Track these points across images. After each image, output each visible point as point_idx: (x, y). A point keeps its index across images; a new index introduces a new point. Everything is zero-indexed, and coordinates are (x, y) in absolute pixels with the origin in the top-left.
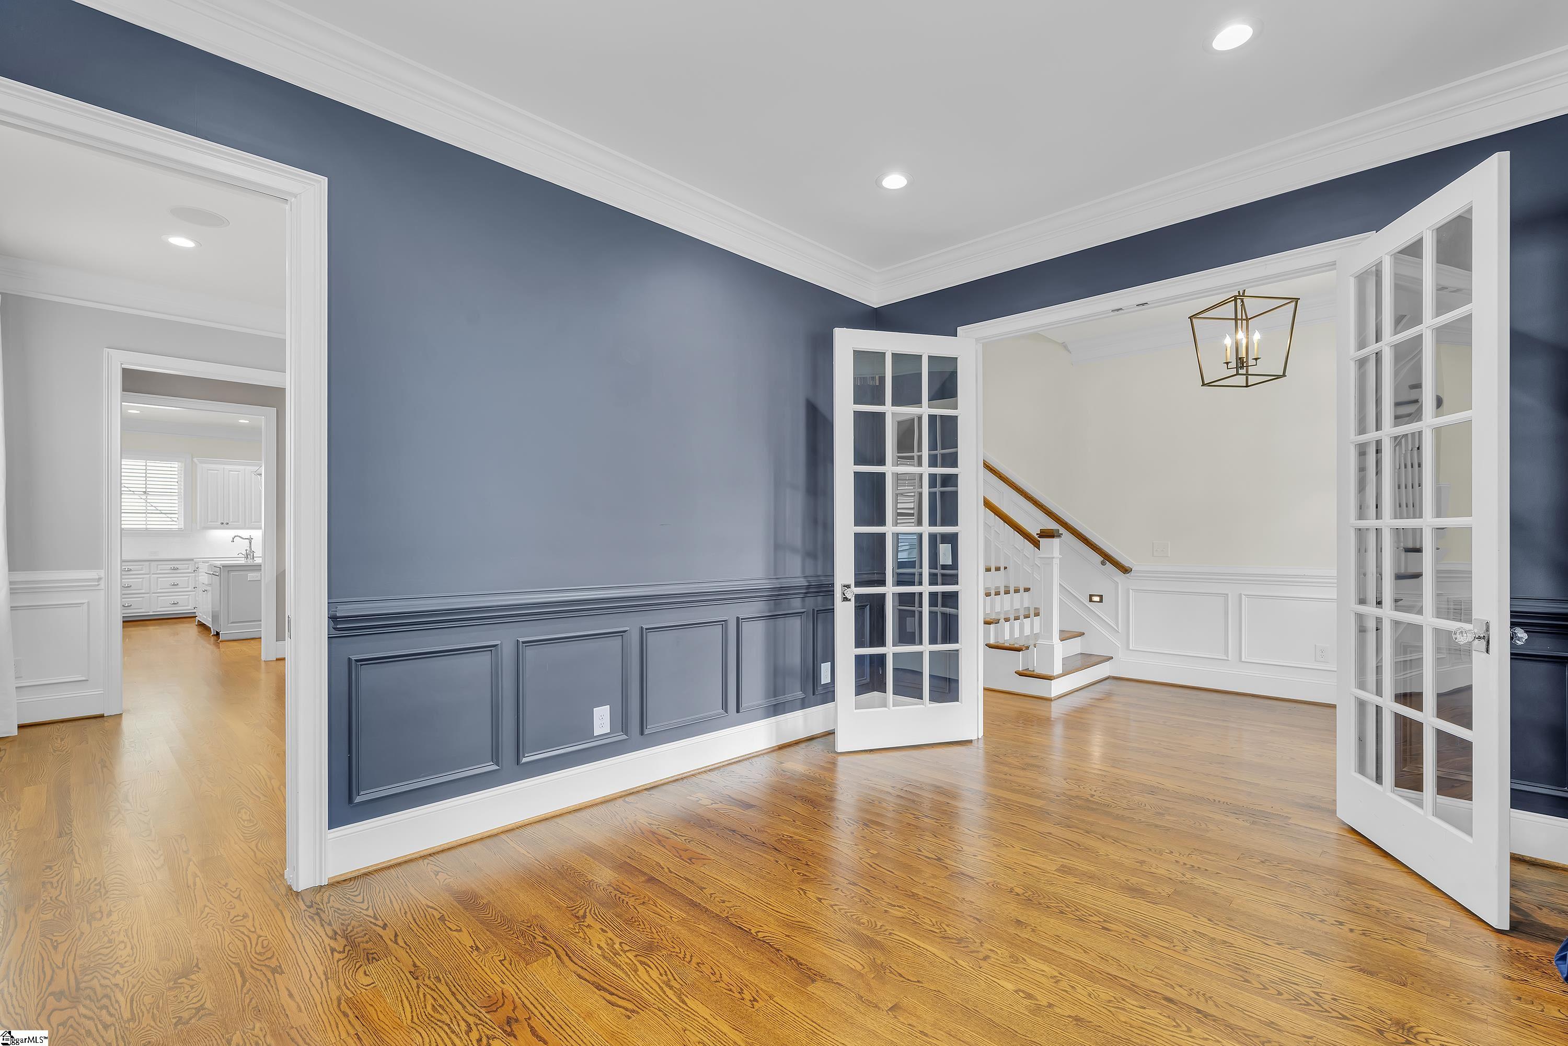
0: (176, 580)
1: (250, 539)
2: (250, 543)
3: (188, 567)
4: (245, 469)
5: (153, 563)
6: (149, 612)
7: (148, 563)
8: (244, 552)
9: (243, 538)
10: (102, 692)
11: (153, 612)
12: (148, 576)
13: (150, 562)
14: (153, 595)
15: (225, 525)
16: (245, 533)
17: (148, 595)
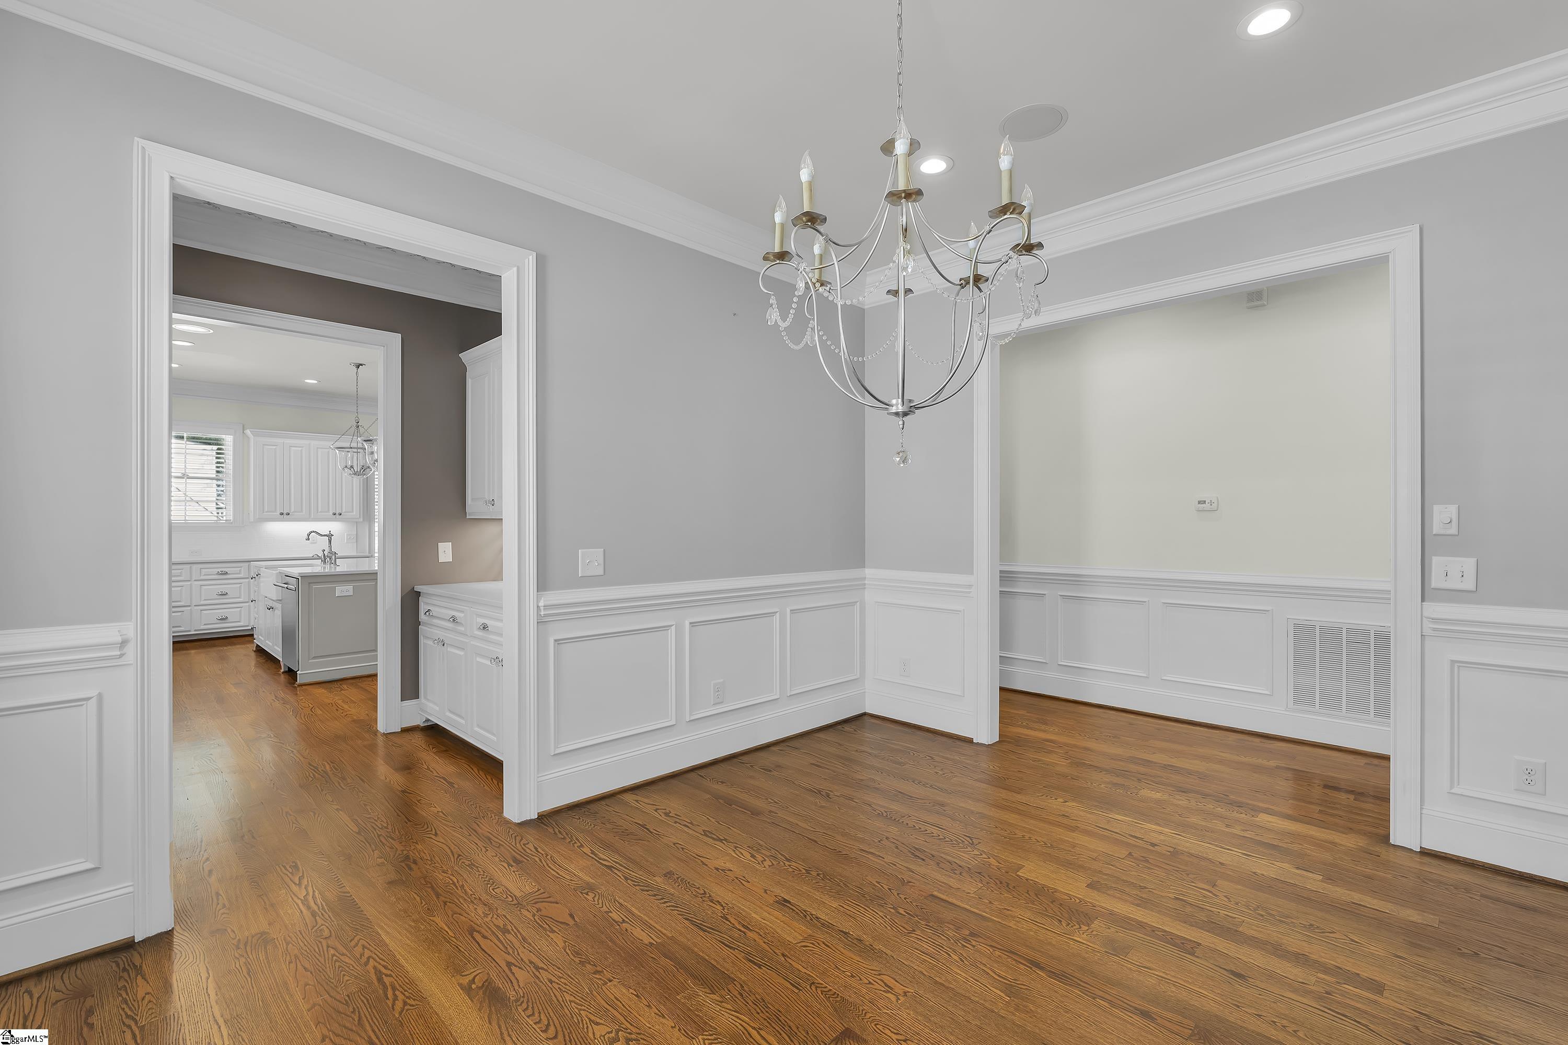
0: (224, 588)
1: (330, 536)
2: (330, 542)
3: (240, 570)
4: (309, 444)
5: (194, 566)
6: (189, 631)
7: (188, 566)
8: (321, 554)
9: (322, 535)
10: (131, 889)
11: (195, 630)
12: (189, 583)
13: (192, 565)
14: (196, 608)
15: (285, 515)
16: (324, 527)
17: (189, 608)
